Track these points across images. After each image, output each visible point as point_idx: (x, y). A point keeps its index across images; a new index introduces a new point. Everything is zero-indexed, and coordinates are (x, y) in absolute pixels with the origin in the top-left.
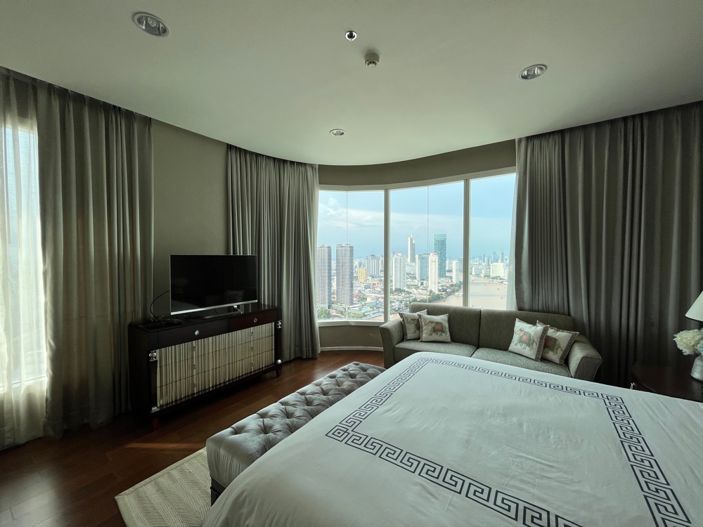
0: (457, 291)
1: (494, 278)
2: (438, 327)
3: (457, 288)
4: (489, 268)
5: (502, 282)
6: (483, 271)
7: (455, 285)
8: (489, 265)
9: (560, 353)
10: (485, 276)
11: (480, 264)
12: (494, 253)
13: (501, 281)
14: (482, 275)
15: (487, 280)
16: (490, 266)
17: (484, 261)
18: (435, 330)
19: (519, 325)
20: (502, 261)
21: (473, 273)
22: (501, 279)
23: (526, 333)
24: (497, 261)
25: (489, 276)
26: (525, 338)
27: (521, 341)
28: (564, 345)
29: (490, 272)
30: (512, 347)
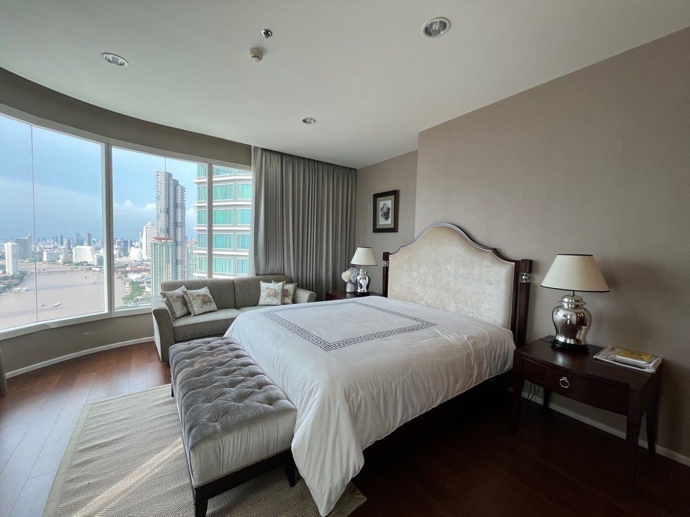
0: (16, 285)
1: (78, 264)
2: (206, 299)
3: (15, 281)
4: (71, 252)
5: (90, 269)
6: (61, 256)
7: (13, 277)
8: (69, 248)
9: (291, 297)
10: (65, 263)
11: (55, 248)
12: (78, 235)
13: (88, 267)
14: (60, 261)
15: (68, 268)
16: (71, 249)
17: (62, 244)
18: (205, 302)
19: (263, 285)
20: (89, 244)
21: (45, 259)
22: (89, 265)
23: (272, 289)
24: (82, 244)
25: (70, 263)
26: (272, 292)
27: (269, 295)
28: (291, 292)
29: (71, 257)
30: (261, 301)
